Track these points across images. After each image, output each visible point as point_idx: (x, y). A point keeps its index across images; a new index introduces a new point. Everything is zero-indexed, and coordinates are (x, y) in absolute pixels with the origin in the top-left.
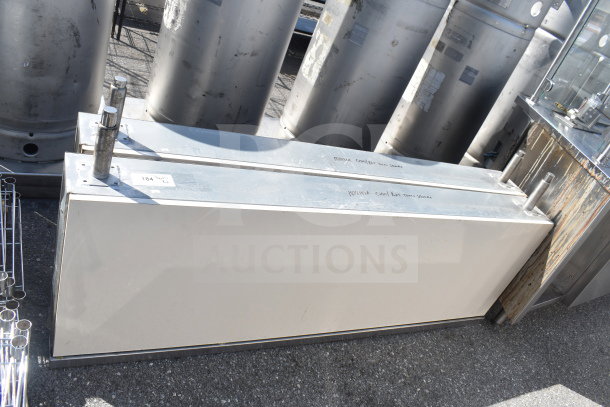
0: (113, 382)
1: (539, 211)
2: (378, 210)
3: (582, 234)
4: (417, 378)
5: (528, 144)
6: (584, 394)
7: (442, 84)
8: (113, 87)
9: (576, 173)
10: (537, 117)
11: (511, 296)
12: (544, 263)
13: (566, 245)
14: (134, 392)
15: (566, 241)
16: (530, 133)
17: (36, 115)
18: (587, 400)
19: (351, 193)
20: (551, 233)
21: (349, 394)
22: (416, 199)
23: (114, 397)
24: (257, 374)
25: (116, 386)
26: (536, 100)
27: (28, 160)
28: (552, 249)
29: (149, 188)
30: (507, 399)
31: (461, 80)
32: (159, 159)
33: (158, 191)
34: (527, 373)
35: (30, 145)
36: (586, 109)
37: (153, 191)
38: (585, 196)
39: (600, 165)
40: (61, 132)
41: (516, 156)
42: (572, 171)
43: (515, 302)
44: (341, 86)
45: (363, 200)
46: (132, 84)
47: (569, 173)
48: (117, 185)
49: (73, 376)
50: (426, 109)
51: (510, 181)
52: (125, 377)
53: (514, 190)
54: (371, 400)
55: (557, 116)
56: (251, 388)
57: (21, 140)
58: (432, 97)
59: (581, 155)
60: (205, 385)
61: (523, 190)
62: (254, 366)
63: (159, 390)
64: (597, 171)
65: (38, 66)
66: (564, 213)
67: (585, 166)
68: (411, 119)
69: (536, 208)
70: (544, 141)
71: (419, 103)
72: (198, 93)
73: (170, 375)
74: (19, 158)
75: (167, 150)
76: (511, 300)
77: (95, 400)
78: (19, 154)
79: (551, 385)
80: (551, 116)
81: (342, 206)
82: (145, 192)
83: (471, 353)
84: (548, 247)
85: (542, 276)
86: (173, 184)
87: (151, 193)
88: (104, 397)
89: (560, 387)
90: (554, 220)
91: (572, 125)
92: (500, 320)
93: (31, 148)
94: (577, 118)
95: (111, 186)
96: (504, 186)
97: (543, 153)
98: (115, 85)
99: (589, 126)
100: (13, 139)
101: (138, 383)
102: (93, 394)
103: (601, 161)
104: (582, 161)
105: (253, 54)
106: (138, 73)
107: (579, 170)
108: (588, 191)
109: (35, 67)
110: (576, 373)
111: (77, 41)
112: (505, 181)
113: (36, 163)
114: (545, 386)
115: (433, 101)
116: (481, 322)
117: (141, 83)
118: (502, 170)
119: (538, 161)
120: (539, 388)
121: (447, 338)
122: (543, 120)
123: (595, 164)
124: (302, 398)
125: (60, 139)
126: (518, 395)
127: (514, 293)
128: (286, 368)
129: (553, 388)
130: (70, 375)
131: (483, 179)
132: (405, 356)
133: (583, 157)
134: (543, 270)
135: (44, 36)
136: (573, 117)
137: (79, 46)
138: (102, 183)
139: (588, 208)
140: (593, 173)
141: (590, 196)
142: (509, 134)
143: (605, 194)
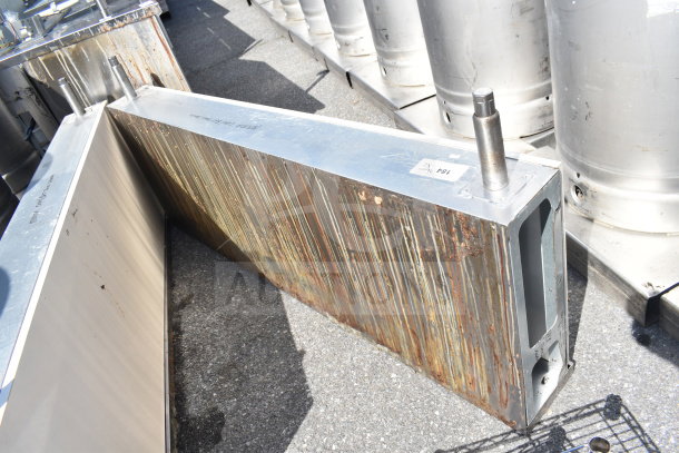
5: (45, 81)
10: (19, 59)
16: (33, 74)
24: (273, 370)
38: (138, 41)
39: (113, 16)
42: (105, 44)
51: (86, 109)
59: (94, 28)
64: (121, 19)
67: (109, 28)
70: (54, 64)
97: (66, 69)
104: (101, 29)
108: (136, 37)
119: (72, 77)
122: (28, 53)
133: (97, 26)
139: (151, 44)
140: (121, 24)
141: (141, 38)
142: (19, 98)
143: (148, 21)
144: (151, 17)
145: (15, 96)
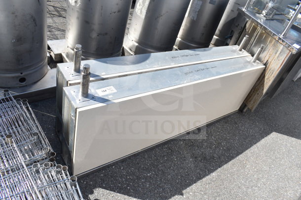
0: (101, 179)
1: (259, 62)
2: (199, 79)
3: (280, 69)
4: (219, 144)
5: (247, 30)
6: (283, 134)
7: (201, 6)
8: (75, 50)
9: (273, 42)
10: (250, 18)
11: (250, 100)
12: (263, 84)
13: (273, 75)
14: (111, 181)
15: (272, 73)
16: (247, 25)
17: (22, 64)
18: (285, 136)
19: (186, 74)
20: (264, 71)
21: (196, 158)
22: (211, 69)
23: (104, 186)
24: (157, 159)
25: (103, 180)
26: (247, 9)
27: (21, 85)
28: (266, 78)
29: (107, 95)
30: (255, 144)
31: (210, 3)
32: (103, 79)
33: (111, 96)
34: (260, 130)
35: (21, 78)
36: (268, 9)
37: (110, 97)
38: (279, 53)
39: (283, 38)
40: (34, 69)
41: (245, 38)
42: (271, 42)
43: (252, 102)
44: (158, 17)
45: (192, 76)
46: (49, 31)
47: (269, 42)
48: (93, 98)
49: (84, 182)
50: (195, 19)
51: (243, 50)
52: (105, 175)
53: (245, 53)
54: (205, 158)
55: (257, 15)
56: (157, 166)
57: (17, 77)
58: (197, 13)
59: (274, 34)
60: (139, 170)
61: (248, 52)
62: (155, 156)
63: (121, 177)
64: (283, 41)
65: (19, 40)
66: (269, 61)
67: (277, 39)
68: (188, 25)
69: (257, 61)
70: (254, 29)
71: (191, 17)
72: (94, 35)
73: (123, 169)
74: (18, 85)
75: (104, 73)
76: (250, 101)
77: (97, 189)
78: (17, 84)
79: (271, 133)
80: (254, 15)
81: (185, 82)
82: (106, 98)
83: (237, 127)
84: (264, 77)
85: (263, 90)
86: (115, 91)
87: (110, 98)
88: (100, 187)
89: (274, 133)
90: (265, 64)
91: (265, 18)
92: (245, 110)
93: (22, 80)
94: (266, 14)
95: (92, 99)
96: (240, 52)
97: (255, 35)
98: (77, 49)
99: (271, 17)
100: (13, 77)
101: (112, 177)
102: (95, 187)
103: (283, 36)
104: (275, 37)
105: (119, 11)
106: (50, 25)
107: (274, 41)
108: (280, 50)
109: (18, 41)
110: (278, 125)
111: (35, 23)
112: (241, 50)
113: (26, 86)
114: (269, 134)
115: (198, 15)
116: (237, 112)
117: (53, 30)
118: (239, 45)
119: (253, 38)
120: (267, 136)
121: (226, 123)
122: (253, 19)
123: (281, 37)
124: (178, 164)
125: (34, 72)
126: (260, 140)
127: (251, 99)
128: (168, 153)
129: (272, 134)
130: (82, 181)
131: (232, 51)
132: (212, 136)
133: (276, 35)
134: (263, 87)
135: (20, 25)
136: (265, 14)
137: (36, 25)
138: (88, 99)
139: (281, 58)
140: (281, 42)
141: (281, 52)
142: (237, 26)
143: (288, 51)
144: (290, 51)
145: (237, 25)
